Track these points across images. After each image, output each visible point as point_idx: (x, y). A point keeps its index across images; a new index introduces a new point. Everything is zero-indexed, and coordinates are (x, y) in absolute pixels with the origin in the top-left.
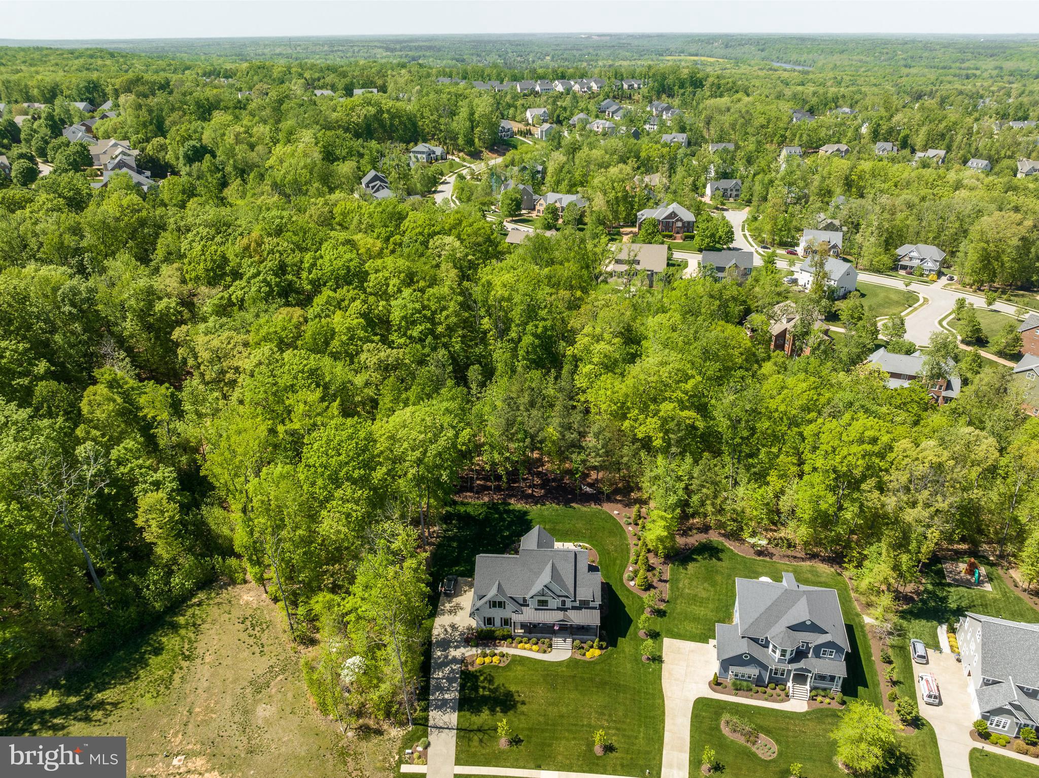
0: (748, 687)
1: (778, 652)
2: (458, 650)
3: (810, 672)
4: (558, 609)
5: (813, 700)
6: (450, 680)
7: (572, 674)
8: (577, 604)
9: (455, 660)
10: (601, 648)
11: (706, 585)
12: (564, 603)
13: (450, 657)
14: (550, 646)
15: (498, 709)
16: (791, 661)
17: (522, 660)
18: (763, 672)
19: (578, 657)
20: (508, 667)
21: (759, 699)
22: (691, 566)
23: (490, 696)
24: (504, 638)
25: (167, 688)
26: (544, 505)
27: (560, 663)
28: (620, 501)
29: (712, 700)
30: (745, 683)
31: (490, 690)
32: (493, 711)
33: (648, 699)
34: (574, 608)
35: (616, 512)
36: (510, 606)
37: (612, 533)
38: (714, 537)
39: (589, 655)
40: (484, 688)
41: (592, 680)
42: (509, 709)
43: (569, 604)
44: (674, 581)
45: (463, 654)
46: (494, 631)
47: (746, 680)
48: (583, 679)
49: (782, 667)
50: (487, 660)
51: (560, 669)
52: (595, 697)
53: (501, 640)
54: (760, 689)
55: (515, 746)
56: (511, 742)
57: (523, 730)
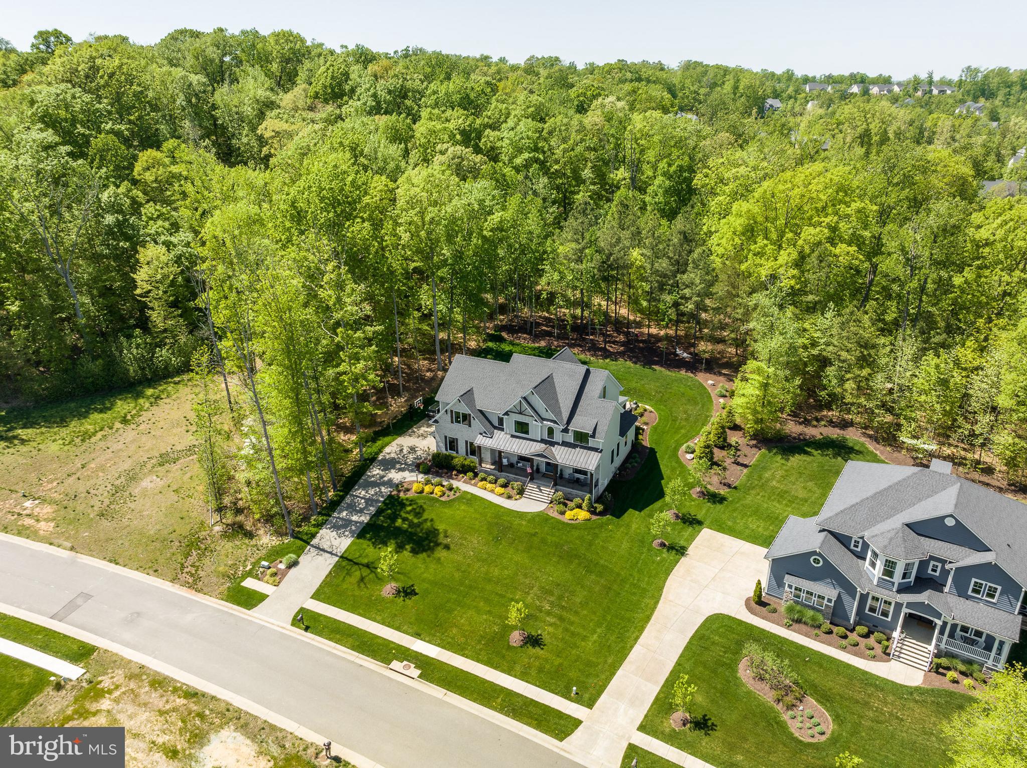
0: (813, 619)
1: (880, 564)
2: (401, 473)
3: (939, 616)
4: (543, 441)
5: (937, 673)
6: (369, 502)
7: (533, 531)
8: (570, 438)
9: (390, 483)
10: (593, 512)
11: (810, 484)
12: (551, 431)
13: (386, 479)
14: (521, 492)
15: (407, 547)
16: (903, 589)
17: (472, 499)
18: (846, 598)
19: (554, 514)
20: (449, 503)
21: (830, 644)
22: (796, 460)
23: (406, 531)
24: (464, 470)
25: (83, 440)
26: (616, 360)
27: (521, 515)
28: (725, 374)
29: (740, 623)
30: (811, 613)
31: (411, 522)
32: (400, 548)
33: (634, 594)
34: (565, 444)
35: (710, 382)
36: (477, 423)
37: (693, 401)
38: (853, 436)
39: (569, 515)
40: (404, 519)
41: (557, 546)
42: (424, 550)
43: (558, 437)
44: (760, 468)
45: (405, 478)
46: (453, 458)
47: (813, 608)
48: (543, 541)
49: (883, 594)
50: (427, 489)
51: (517, 521)
52: (550, 568)
53: (459, 472)
54: (836, 629)
55: (402, 598)
56: (399, 592)
57: (424, 580)
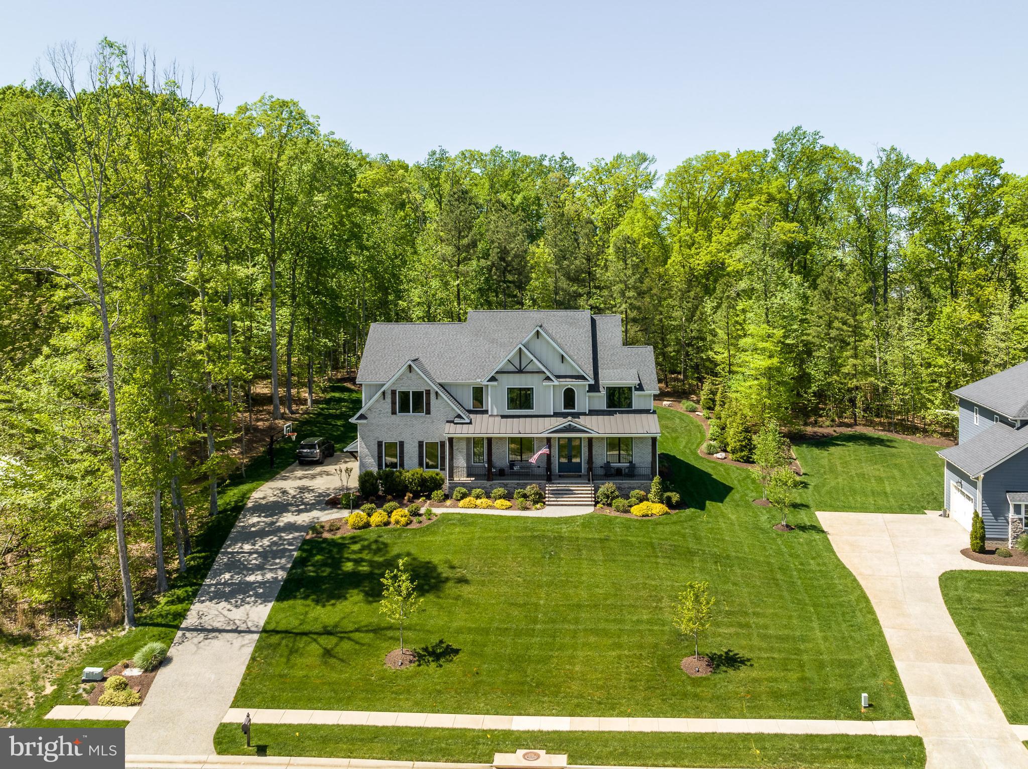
2: (304, 514)
4: (556, 415)
7: (599, 536)
8: (601, 400)
9: (291, 528)
10: (668, 504)
12: (569, 395)
13: (280, 524)
14: (540, 500)
17: (465, 520)
19: (612, 514)
20: (430, 530)
24: (425, 490)
34: (594, 412)
36: (442, 407)
39: (637, 511)
40: (357, 561)
41: (652, 546)
43: (582, 403)
45: (318, 518)
46: (396, 477)
48: (627, 544)
51: (564, 529)
52: (665, 573)
53: (418, 493)
55: (433, 665)
56: (420, 657)
57: (459, 631)
